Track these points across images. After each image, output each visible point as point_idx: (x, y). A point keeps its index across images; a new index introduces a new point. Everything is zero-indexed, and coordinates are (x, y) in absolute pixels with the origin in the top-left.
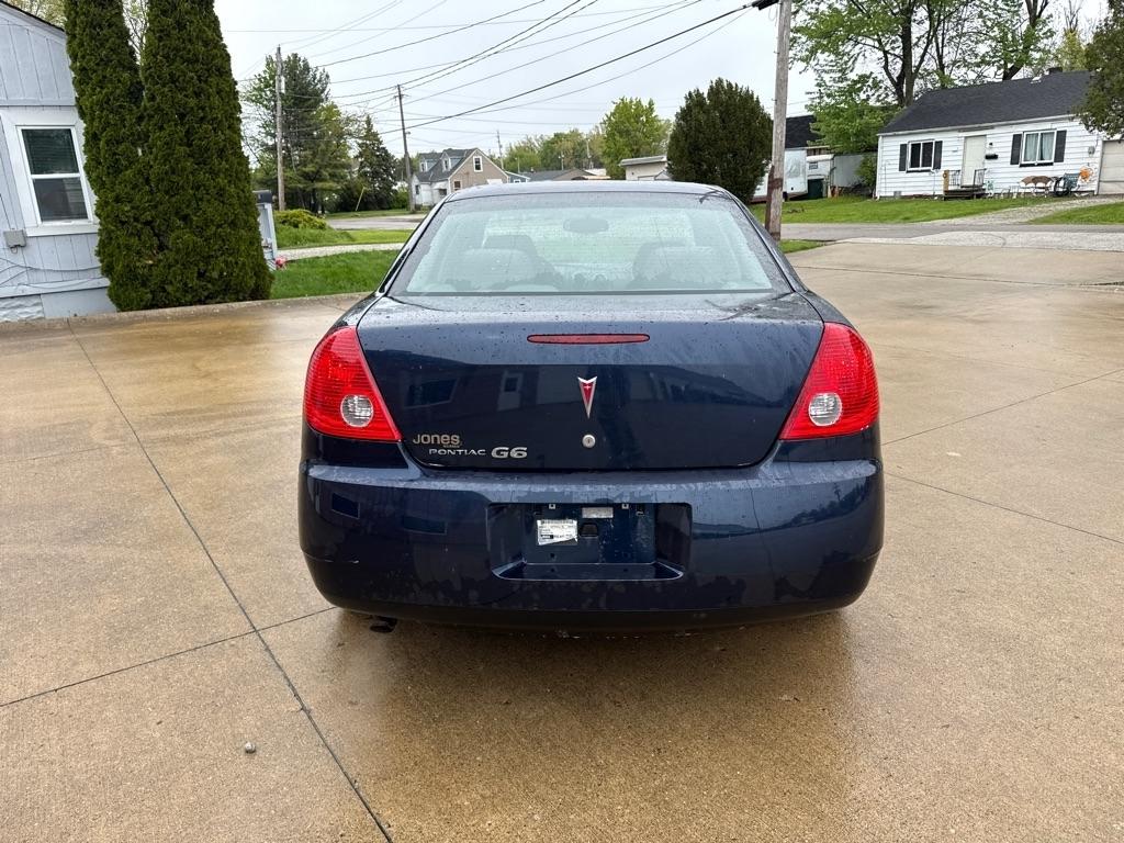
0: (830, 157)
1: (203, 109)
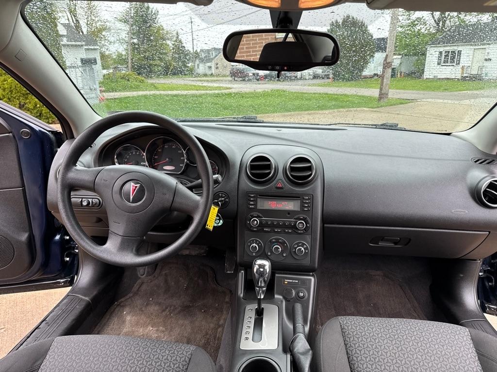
0: (400, 57)
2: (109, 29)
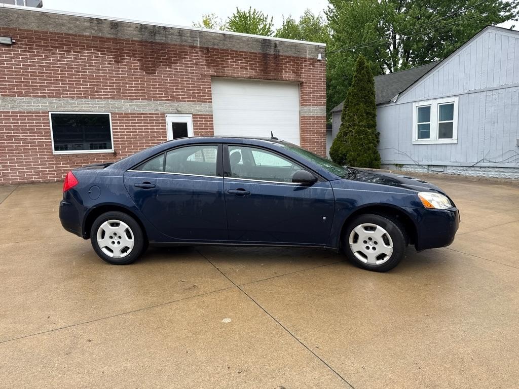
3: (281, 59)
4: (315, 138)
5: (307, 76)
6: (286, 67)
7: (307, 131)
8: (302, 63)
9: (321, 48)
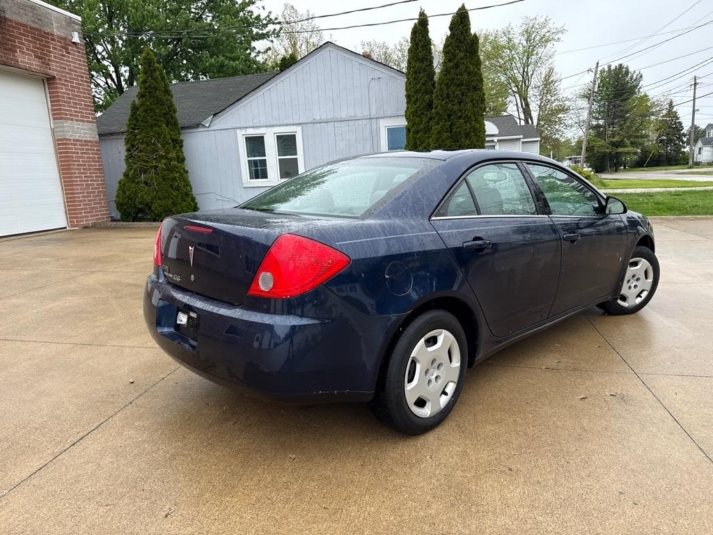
1: (461, 111)
2: (567, 109)
3: (10, 26)
4: (89, 177)
5: (61, 67)
6: (22, 44)
7: (74, 165)
8: (48, 43)
9: (74, 22)
